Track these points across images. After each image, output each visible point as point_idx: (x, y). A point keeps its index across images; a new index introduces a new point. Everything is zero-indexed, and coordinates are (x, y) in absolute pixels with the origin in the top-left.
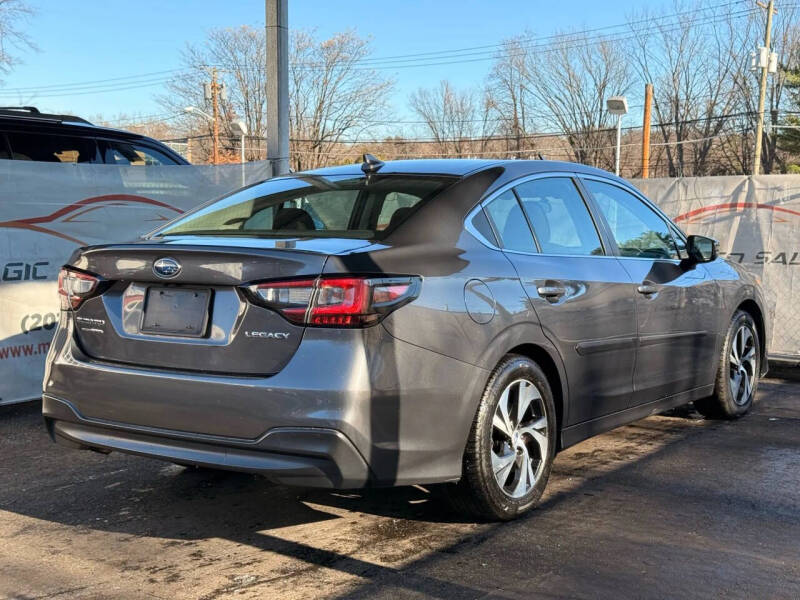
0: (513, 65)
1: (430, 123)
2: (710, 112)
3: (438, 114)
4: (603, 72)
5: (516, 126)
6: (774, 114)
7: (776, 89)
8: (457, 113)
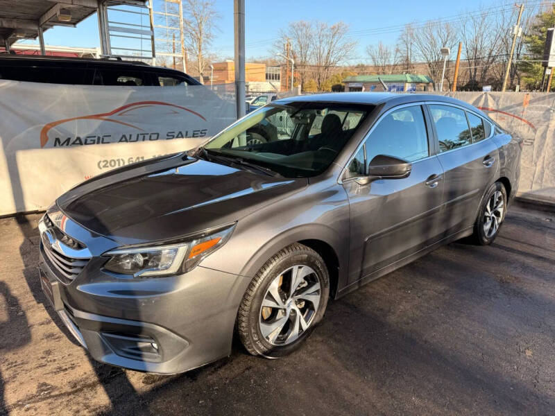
0: (409, 35)
1: (373, 59)
2: (490, 54)
3: (377, 56)
4: (446, 36)
5: (407, 60)
6: (518, 55)
7: (521, 44)
8: (384, 55)
